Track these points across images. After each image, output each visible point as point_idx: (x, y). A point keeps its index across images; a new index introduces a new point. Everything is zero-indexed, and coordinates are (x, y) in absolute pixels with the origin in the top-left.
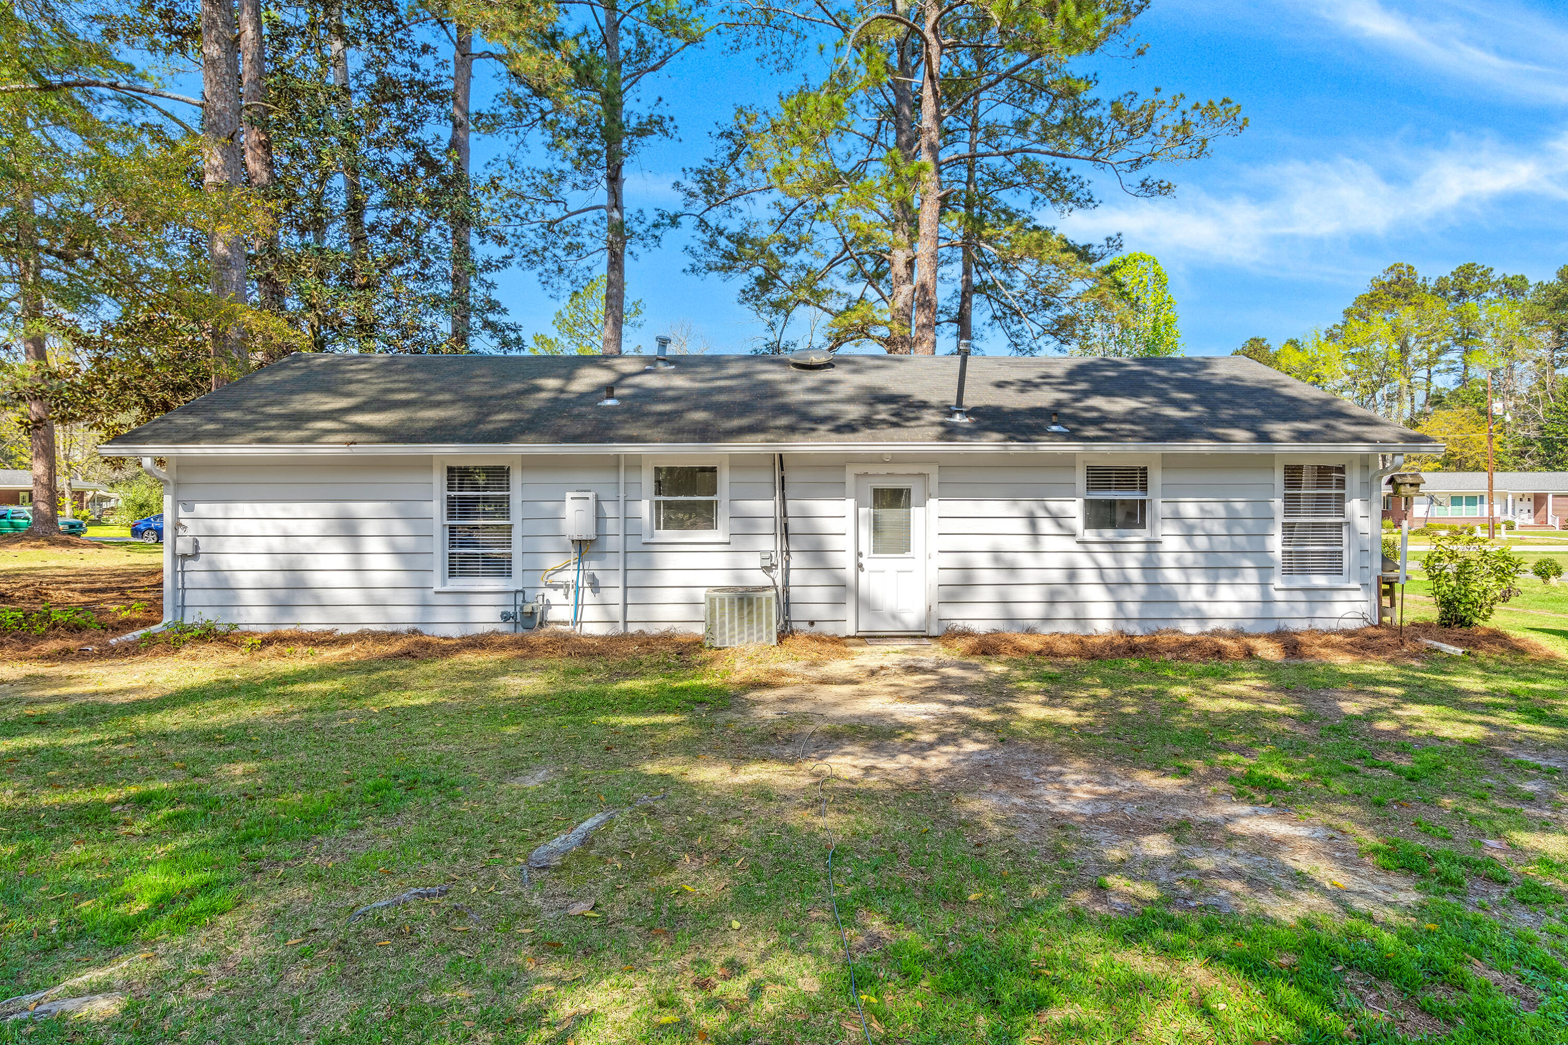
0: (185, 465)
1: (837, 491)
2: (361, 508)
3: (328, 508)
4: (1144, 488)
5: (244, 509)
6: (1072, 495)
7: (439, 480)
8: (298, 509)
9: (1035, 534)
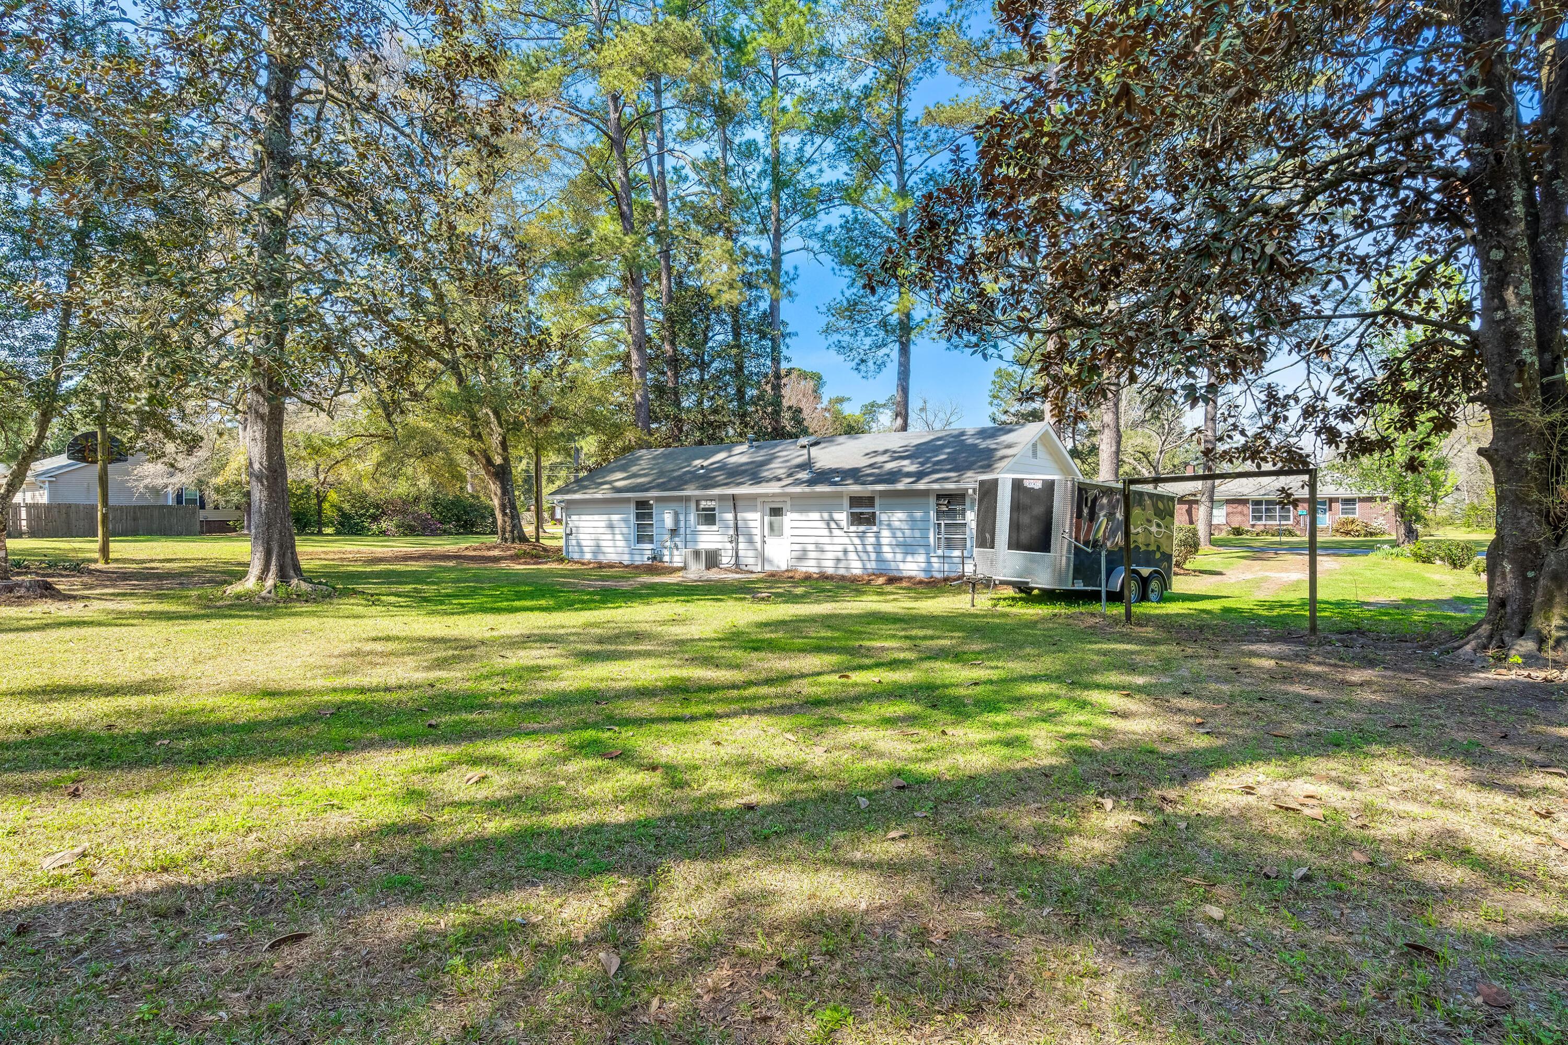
0: (569, 502)
1: (754, 509)
2: (615, 517)
3: (605, 517)
4: (873, 506)
5: (584, 517)
6: (841, 510)
7: (632, 506)
8: (596, 517)
9: (830, 528)
